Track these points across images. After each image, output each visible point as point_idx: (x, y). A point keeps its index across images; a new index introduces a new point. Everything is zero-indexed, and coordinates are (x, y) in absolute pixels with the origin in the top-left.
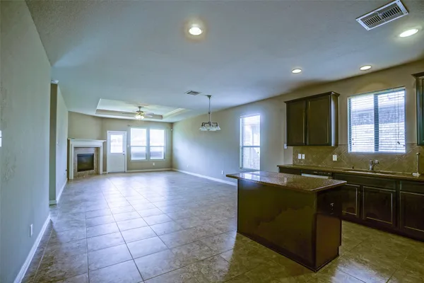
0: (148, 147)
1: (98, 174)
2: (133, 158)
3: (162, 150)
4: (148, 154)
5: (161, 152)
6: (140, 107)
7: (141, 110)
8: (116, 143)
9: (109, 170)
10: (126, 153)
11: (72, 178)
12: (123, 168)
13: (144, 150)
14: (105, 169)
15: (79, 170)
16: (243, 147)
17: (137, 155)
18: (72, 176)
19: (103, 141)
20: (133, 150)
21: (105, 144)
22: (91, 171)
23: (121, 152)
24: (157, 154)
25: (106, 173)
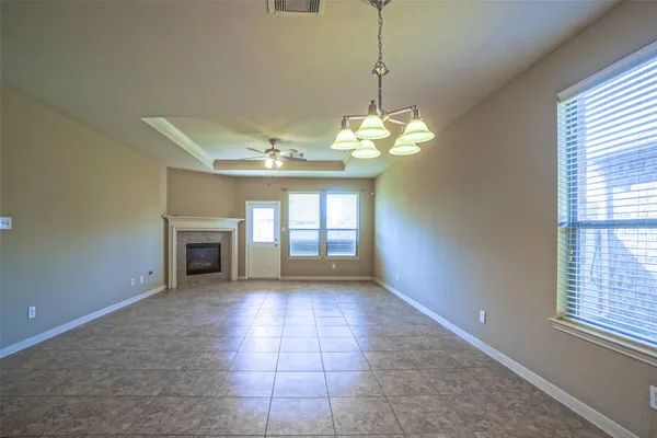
0: (323, 230)
1: (229, 279)
2: (293, 253)
3: (351, 237)
4: (325, 245)
5: (351, 243)
6: (273, 141)
7: (276, 147)
9: (249, 273)
10: (279, 242)
11: (174, 286)
12: (277, 273)
13: (314, 237)
14: (241, 271)
15: (190, 272)
16: (574, 227)
17: (302, 246)
18: (173, 283)
19: (239, 220)
20: (294, 237)
21: (241, 225)
22: (214, 275)
23: (272, 240)
24: (344, 245)
25: (245, 280)
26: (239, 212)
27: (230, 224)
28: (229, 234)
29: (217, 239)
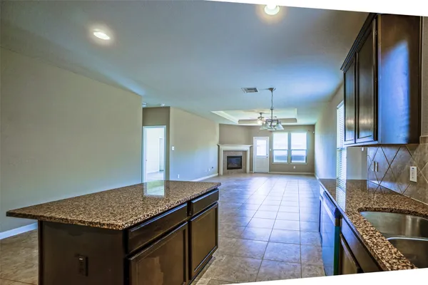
0: (290, 150)
1: (245, 172)
2: (275, 161)
3: (304, 153)
4: (290, 158)
5: (303, 156)
6: (261, 113)
8: (261, 148)
9: (255, 169)
10: (268, 156)
11: (222, 174)
12: (267, 170)
13: (285, 153)
14: (251, 169)
15: (228, 169)
17: (279, 158)
18: (221, 172)
19: (250, 146)
20: (276, 153)
21: (251, 148)
22: (239, 170)
23: (265, 155)
24: (299, 158)
25: (252, 173)
26: (250, 142)
27: (246, 148)
28: (245, 152)
29: (240, 154)
